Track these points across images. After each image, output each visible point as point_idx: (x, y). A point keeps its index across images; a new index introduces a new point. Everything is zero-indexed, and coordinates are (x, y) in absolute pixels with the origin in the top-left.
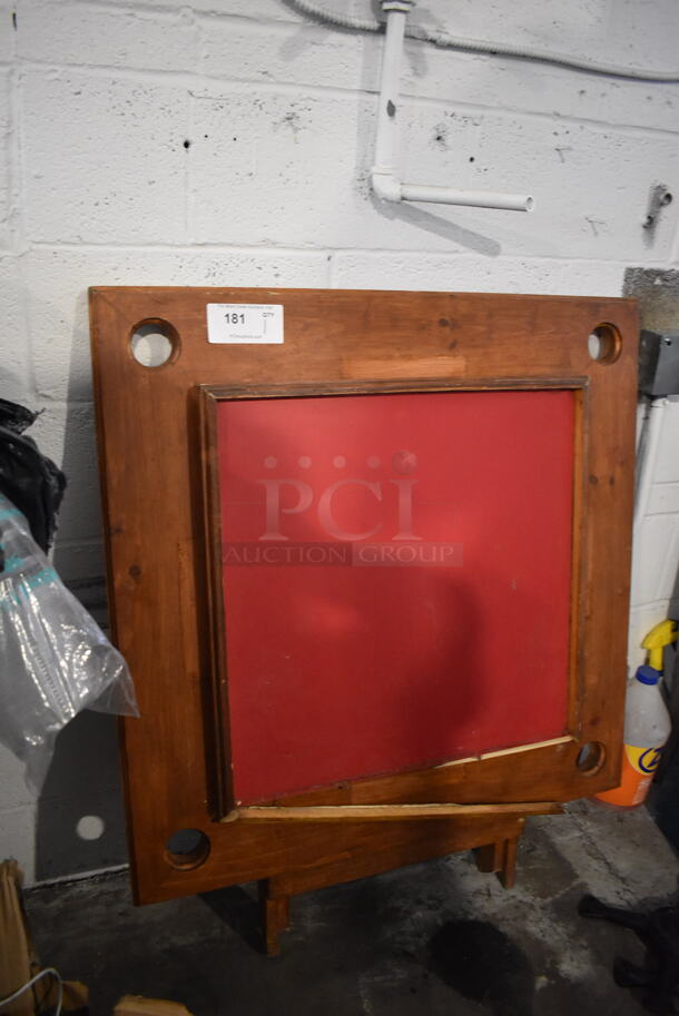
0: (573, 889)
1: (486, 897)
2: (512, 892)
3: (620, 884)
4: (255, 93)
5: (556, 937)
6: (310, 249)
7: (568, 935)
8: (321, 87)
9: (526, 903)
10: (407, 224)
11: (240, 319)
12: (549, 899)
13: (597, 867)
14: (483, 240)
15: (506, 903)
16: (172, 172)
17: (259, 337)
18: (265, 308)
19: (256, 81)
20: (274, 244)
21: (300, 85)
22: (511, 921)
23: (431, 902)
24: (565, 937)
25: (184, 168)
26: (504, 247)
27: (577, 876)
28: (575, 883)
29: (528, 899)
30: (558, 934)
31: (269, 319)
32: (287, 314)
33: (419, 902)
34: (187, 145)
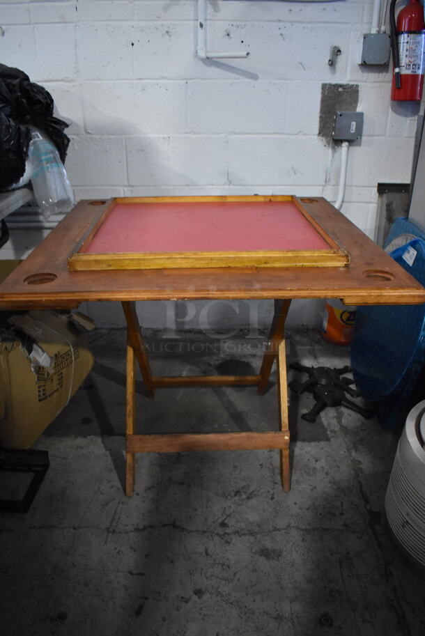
4: (155, 25)
6: (178, 79)
16: (128, 54)
19: (155, 20)
20: (165, 78)
21: (172, 20)
25: (132, 53)
34: (133, 44)
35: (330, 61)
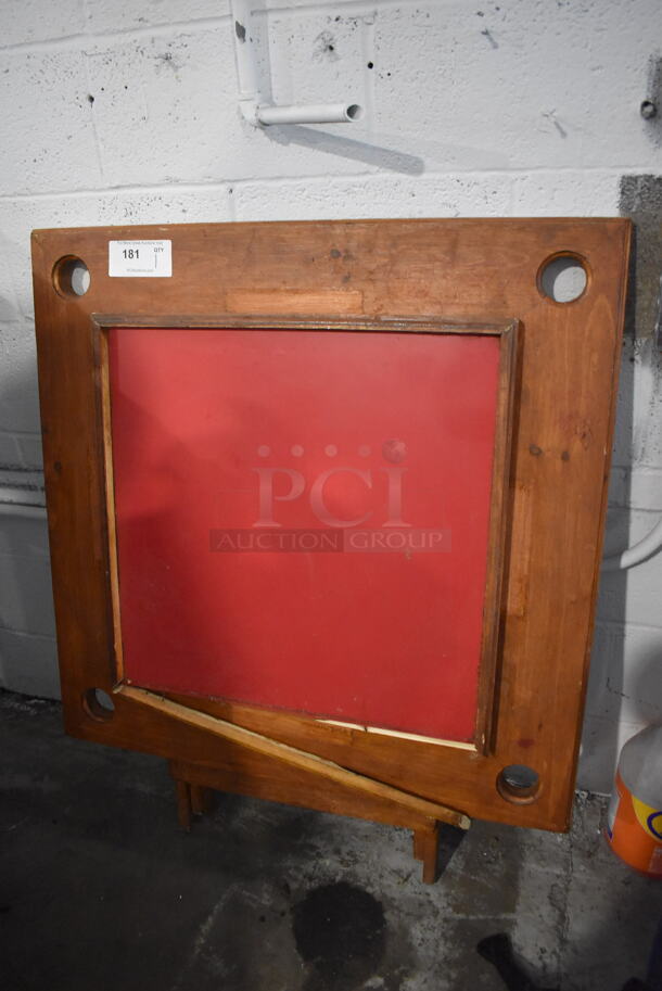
0: (498, 921)
1: (401, 881)
2: (430, 889)
3: (555, 945)
4: (135, 41)
5: (432, 953)
6: (209, 183)
7: (446, 958)
8: (193, 21)
9: (434, 906)
10: (304, 148)
11: (135, 255)
12: (461, 916)
13: (544, 913)
14: (398, 155)
15: (414, 895)
16: (82, 126)
17: (151, 271)
18: (156, 243)
19: (135, 29)
20: (177, 182)
21: (174, 23)
22: (402, 915)
23: (347, 858)
24: (441, 958)
25: (91, 120)
26: (427, 162)
27: (514, 911)
28: (503, 916)
29: (440, 904)
30: (436, 952)
31: (159, 254)
32: (174, 248)
33: (337, 852)
34: (92, 99)
35: (646, 104)
